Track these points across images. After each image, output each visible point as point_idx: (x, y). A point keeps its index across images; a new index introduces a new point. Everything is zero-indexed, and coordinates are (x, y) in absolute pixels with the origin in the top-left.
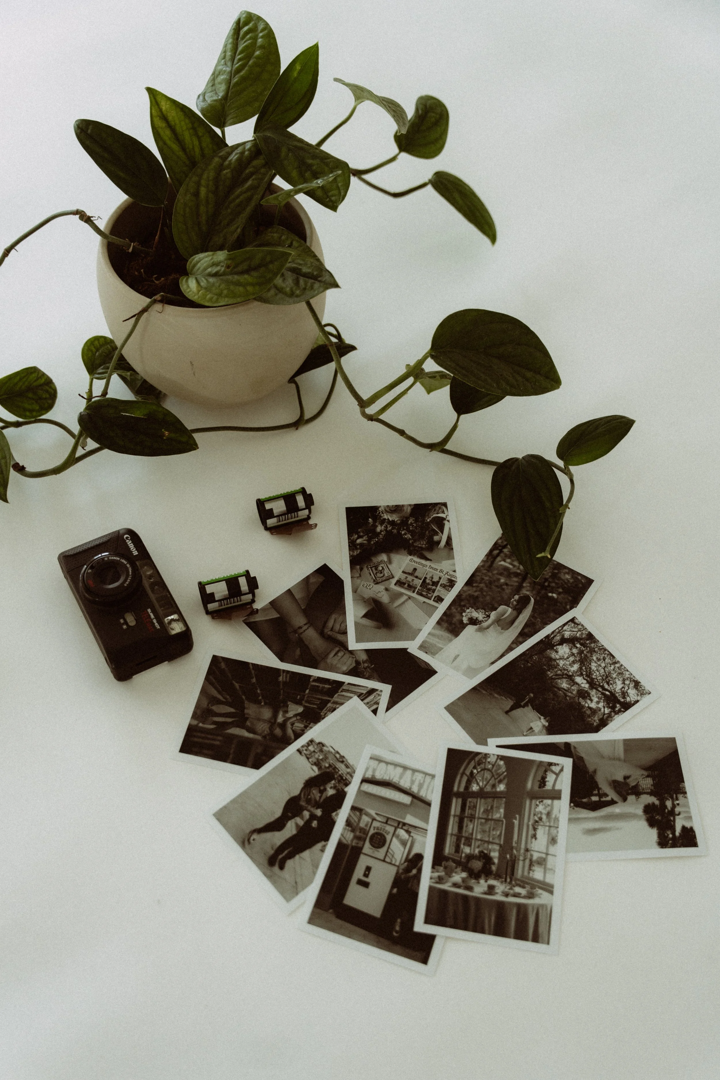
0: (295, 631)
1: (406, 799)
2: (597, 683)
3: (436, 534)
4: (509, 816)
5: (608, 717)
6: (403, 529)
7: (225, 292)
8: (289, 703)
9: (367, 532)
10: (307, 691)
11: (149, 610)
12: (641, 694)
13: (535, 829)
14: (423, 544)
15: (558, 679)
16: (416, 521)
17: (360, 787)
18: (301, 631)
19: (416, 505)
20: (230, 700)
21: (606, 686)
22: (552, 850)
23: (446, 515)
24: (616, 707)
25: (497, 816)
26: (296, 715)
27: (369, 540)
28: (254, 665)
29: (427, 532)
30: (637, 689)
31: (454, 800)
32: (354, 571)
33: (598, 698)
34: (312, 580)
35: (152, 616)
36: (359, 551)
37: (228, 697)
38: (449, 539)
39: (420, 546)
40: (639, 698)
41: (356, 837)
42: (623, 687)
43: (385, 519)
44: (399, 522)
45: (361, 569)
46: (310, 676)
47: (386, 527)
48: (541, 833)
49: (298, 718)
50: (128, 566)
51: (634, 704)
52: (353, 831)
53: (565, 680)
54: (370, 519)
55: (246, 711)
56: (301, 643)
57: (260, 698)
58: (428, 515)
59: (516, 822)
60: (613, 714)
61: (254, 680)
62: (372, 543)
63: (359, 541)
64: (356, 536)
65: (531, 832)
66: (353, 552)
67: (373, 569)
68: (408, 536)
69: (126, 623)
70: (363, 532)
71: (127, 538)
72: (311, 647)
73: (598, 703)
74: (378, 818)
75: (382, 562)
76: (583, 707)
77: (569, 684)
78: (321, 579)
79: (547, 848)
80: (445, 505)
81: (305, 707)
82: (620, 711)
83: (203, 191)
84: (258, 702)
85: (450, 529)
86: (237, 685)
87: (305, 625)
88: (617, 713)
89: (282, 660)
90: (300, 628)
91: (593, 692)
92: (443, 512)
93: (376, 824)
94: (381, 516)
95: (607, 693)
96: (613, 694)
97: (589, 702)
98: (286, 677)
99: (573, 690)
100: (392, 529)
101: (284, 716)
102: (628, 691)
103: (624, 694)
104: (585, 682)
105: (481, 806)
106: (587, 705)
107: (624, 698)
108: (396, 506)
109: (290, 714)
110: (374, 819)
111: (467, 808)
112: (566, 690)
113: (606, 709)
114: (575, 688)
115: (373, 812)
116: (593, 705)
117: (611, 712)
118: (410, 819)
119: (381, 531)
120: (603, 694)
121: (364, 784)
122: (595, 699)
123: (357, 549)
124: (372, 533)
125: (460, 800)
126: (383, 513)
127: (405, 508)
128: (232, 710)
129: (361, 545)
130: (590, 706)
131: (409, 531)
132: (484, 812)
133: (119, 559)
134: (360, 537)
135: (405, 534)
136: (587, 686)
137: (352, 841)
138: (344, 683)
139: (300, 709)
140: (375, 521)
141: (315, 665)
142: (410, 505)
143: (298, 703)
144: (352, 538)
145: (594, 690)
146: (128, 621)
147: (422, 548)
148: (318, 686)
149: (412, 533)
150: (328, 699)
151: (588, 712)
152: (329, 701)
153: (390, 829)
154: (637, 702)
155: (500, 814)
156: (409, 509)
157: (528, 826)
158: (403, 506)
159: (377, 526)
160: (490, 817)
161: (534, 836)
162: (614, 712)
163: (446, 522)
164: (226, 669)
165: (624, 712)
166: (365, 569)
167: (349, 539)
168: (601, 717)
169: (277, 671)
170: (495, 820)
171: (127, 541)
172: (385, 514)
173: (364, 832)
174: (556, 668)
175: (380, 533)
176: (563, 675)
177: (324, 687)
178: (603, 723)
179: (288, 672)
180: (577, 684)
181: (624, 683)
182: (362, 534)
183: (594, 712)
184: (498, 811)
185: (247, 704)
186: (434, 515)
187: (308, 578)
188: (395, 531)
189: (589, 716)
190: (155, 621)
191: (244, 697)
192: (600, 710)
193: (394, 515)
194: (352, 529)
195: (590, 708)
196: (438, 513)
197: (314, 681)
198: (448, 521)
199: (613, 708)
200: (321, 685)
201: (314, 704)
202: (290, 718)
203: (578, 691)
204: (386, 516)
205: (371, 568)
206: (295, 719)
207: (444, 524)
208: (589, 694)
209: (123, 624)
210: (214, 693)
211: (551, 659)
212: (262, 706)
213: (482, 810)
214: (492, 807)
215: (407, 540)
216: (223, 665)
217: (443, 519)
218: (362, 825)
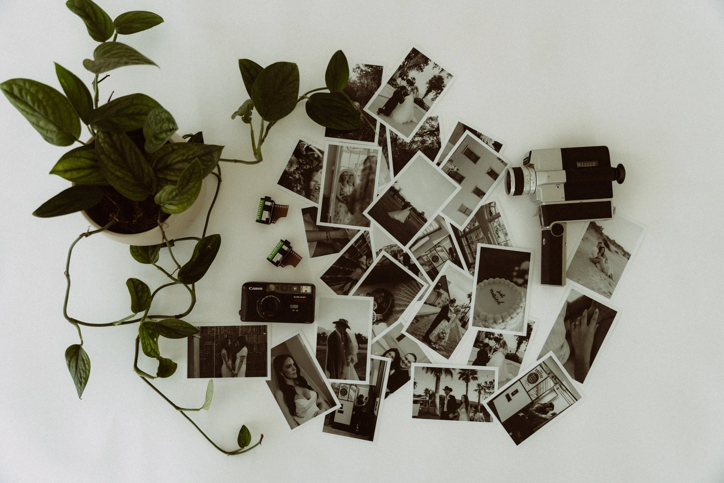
0: (328, 240)
1: (427, 238)
2: (422, 133)
3: (313, 154)
4: (485, 234)
5: (438, 140)
6: (304, 166)
7: (189, 197)
8: (359, 260)
9: (296, 183)
10: (358, 250)
11: (295, 297)
12: (436, 120)
13: (497, 234)
14: (315, 163)
15: (411, 147)
16: (302, 159)
17: (411, 252)
18: (329, 237)
19: (294, 153)
20: (345, 282)
21: (425, 131)
22: (507, 238)
23: (306, 144)
24: (436, 134)
25: (481, 237)
26: (366, 260)
27: (301, 184)
28: (334, 264)
29: (311, 157)
30: (433, 120)
31: (462, 239)
32: (313, 199)
33: (428, 137)
34: (307, 219)
35: (299, 297)
36: (304, 191)
37: (343, 282)
38: (319, 150)
39: (316, 165)
40: (437, 122)
41: (429, 266)
42: (430, 125)
43: (293, 171)
44: (298, 166)
45: (313, 196)
46: (352, 245)
47: (298, 173)
48: (501, 234)
49: (368, 260)
50: (270, 296)
51: (439, 126)
52: (426, 265)
53: (413, 145)
54: (290, 177)
55: (354, 278)
56: (336, 240)
57: (351, 270)
58: (302, 152)
59: (489, 235)
60: (438, 137)
61: (341, 268)
62: (303, 183)
63: (298, 188)
64: (295, 188)
65: (497, 236)
66: (302, 194)
67: (316, 191)
68: (308, 167)
69: (296, 309)
70: (295, 184)
71: (251, 288)
72: (339, 237)
73: (430, 139)
74: (427, 253)
75: (315, 185)
76: (428, 146)
77: (416, 144)
78: (308, 215)
79: (505, 239)
80: (301, 141)
81: (365, 255)
82: (438, 133)
83: (118, 173)
84: (352, 272)
85: (314, 147)
86: (339, 276)
87: (327, 233)
88: (438, 135)
89: (338, 252)
90: (327, 237)
91: (425, 138)
92: (304, 144)
93: (429, 255)
94: (291, 172)
95: (428, 132)
96: (430, 131)
97: (427, 142)
98: (347, 255)
99: (419, 144)
100: (300, 170)
101: (364, 265)
102: (432, 124)
103: (432, 126)
104: (418, 137)
105: (473, 236)
106: (428, 144)
107: (434, 128)
108: (289, 162)
109: (365, 262)
110: (427, 255)
111: (469, 240)
112: (418, 147)
113: (434, 138)
114: (419, 143)
115: (424, 254)
116: (430, 142)
117: (436, 137)
118: (435, 242)
119: (299, 176)
120: (427, 134)
121: (411, 249)
122: (428, 139)
123: (302, 192)
124: (298, 181)
125: (464, 238)
126: (290, 170)
127: (292, 159)
128: (350, 284)
129: (301, 189)
130: (429, 143)
131: (305, 165)
132: (476, 238)
133: (264, 298)
134: (297, 187)
135: (306, 167)
136: (421, 138)
137: (429, 268)
138: (363, 234)
139: (365, 257)
140: (292, 176)
141: (348, 241)
142: (292, 156)
143: (361, 256)
144: (295, 190)
145: (424, 137)
146: (295, 308)
147: (318, 165)
148: (359, 245)
149: (307, 164)
150: (366, 244)
151: (431, 145)
152: (368, 244)
153: (434, 252)
154: (438, 124)
155: (482, 235)
156: (294, 158)
157: (494, 234)
158: (291, 159)
159: (295, 177)
160: (479, 239)
161: (499, 237)
162: (437, 136)
163: (310, 147)
164: (330, 276)
165: (439, 132)
166: (314, 194)
167: (295, 192)
168: (436, 142)
169: (342, 257)
170: (481, 239)
171: (253, 289)
172: (291, 169)
173: (429, 261)
174: (406, 144)
175: (300, 177)
176: (411, 144)
177: (360, 243)
178: (439, 143)
179: (345, 253)
180: (418, 141)
181: (428, 123)
182: (295, 185)
183: (432, 143)
184: (481, 235)
185: (350, 276)
186: (304, 149)
187: (305, 220)
188: (302, 171)
189: (433, 146)
190: (301, 297)
191: (347, 276)
192: (433, 141)
193: (294, 166)
194: (291, 188)
195: (430, 144)
196: (304, 147)
197: (355, 245)
198: (310, 145)
199: (435, 135)
200: (359, 243)
201: (366, 250)
202: (366, 263)
203: (421, 143)
204: (292, 170)
205: (315, 191)
206: (368, 262)
207: (311, 148)
208: (424, 140)
209: (295, 310)
210: (338, 286)
211: (401, 144)
212: (355, 271)
213: (475, 238)
214: (478, 235)
215: (310, 168)
216: (327, 277)
217: (308, 146)
218: (426, 260)
